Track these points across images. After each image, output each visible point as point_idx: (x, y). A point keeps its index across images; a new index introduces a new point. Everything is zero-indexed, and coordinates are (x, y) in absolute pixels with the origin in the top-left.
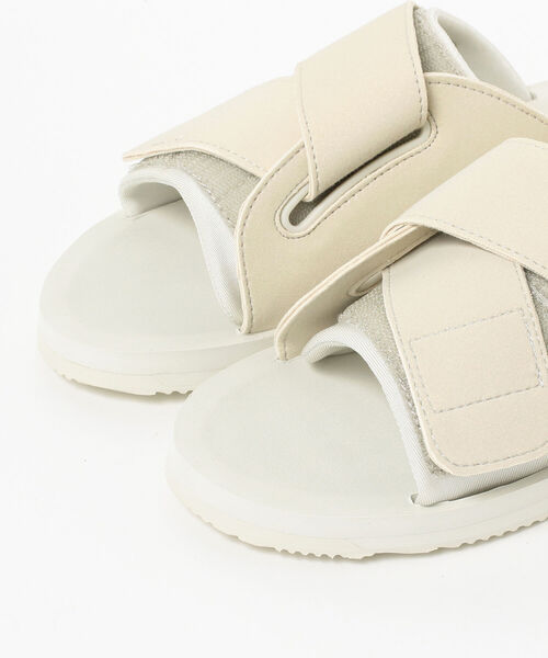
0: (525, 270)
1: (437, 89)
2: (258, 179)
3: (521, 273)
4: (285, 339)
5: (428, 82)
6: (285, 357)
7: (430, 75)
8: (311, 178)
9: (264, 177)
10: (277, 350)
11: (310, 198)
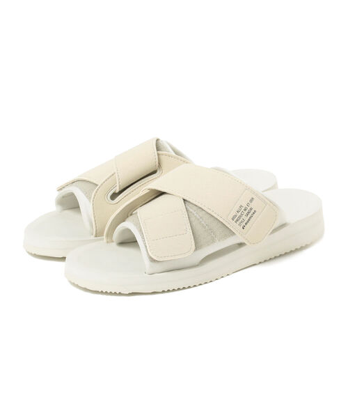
0: (184, 200)
1: (162, 157)
2: (97, 185)
3: (183, 201)
4: (107, 236)
5: (158, 155)
6: (108, 242)
7: (159, 152)
8: (118, 185)
9: (99, 185)
10: (105, 240)
11: (117, 191)
